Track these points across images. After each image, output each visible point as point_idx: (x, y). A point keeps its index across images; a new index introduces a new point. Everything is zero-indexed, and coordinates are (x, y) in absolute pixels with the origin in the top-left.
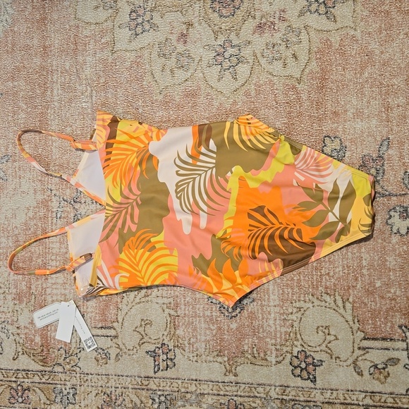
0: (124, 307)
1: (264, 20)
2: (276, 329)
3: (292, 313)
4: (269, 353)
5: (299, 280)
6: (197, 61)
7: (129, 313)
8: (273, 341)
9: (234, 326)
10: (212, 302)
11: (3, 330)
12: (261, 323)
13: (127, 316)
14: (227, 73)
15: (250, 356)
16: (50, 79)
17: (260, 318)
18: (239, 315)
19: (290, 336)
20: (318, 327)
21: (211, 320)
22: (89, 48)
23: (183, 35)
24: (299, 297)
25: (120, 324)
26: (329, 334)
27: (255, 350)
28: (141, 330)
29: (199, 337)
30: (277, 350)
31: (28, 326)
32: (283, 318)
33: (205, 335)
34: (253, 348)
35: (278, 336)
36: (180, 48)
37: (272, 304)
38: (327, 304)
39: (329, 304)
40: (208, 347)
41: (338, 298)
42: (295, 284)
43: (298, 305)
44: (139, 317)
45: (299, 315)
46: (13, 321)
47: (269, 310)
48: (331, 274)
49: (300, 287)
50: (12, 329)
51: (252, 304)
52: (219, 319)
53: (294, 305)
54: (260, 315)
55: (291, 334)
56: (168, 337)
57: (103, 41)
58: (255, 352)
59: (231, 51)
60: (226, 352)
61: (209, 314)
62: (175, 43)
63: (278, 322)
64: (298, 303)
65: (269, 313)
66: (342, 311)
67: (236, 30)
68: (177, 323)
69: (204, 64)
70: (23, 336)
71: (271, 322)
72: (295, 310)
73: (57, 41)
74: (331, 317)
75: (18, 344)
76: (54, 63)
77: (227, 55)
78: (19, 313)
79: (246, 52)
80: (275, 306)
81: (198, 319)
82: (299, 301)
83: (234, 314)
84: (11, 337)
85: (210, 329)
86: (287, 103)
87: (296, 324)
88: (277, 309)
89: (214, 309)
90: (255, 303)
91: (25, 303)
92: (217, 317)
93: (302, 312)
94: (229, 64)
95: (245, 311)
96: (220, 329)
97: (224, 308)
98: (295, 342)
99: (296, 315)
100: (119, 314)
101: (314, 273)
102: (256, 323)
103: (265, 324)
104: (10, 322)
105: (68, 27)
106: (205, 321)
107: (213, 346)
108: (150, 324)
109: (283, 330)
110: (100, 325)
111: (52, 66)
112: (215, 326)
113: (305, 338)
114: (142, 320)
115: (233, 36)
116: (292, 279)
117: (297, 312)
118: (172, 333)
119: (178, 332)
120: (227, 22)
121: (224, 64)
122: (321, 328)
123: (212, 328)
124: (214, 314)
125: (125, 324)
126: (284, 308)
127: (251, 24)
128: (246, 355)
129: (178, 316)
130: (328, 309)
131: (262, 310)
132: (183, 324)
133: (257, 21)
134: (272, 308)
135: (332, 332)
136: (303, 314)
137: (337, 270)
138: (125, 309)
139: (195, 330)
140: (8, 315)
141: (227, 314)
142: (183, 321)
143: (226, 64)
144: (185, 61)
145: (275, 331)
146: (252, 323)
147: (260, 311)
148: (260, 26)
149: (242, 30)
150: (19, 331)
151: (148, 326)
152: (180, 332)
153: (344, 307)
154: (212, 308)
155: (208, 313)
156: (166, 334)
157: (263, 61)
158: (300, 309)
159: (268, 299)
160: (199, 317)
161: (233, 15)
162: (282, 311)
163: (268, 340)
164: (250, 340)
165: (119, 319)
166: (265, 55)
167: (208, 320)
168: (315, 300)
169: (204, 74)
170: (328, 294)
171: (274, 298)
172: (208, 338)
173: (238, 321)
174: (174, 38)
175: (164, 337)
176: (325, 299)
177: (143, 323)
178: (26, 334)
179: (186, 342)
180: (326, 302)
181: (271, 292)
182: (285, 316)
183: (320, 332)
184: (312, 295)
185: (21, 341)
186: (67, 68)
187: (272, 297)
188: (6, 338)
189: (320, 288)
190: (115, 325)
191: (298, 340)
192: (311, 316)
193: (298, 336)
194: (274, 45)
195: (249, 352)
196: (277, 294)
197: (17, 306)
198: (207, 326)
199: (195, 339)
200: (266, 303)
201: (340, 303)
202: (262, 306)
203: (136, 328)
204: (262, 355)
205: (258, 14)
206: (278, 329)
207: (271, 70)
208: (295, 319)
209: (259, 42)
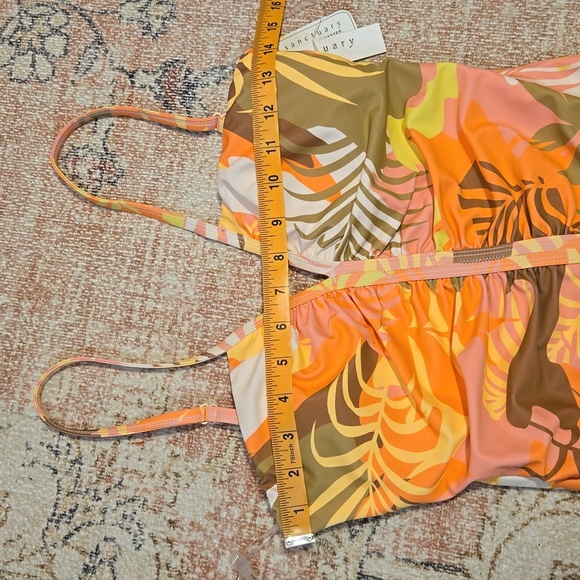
0: (504, 516)
7: (518, 537)
11: (127, 523)
13: (510, 544)
25: (486, 564)
31: (204, 523)
46: (160, 500)
50: (155, 524)
70: (183, 550)
75: (164, 571)
78: (182, 483)
84: (148, 546)
91: (204, 456)
100: (487, 536)
104: (150, 504)
110: (424, 557)
114: (557, 563)
125: (503, 567)
138: (506, 525)
140: (149, 483)
150: (173, 533)
165: (484, 549)
178: (193, 544)
185: (175, 563)
188: (132, 548)
190: (470, 563)
197: (181, 462)
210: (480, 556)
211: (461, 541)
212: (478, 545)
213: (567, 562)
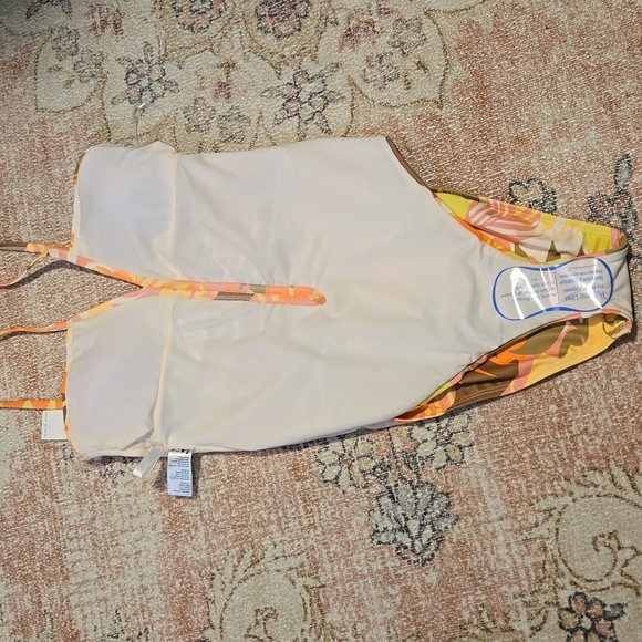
0: (219, 594)
1: (353, 23)
2: (515, 563)
3: (536, 525)
4: (512, 614)
5: (534, 457)
6: (254, 122)
7: (230, 604)
8: (516, 589)
9: (432, 578)
10: (379, 543)
12: (482, 558)
13: (227, 611)
14: (310, 125)
15: (477, 631)
16: (12, 221)
17: (479, 549)
18: (436, 554)
19: (544, 570)
20: (596, 538)
21: (387, 577)
22: (69, 151)
23: (222, 86)
24: (543, 489)
25: (218, 630)
26: (619, 548)
27: (484, 615)
28: (258, 631)
29: (371, 618)
30: (527, 604)
32: (521, 538)
33: (383, 609)
34: (481, 612)
35: (523, 575)
36: (222, 107)
37: (493, 516)
38: (600, 489)
39: (604, 488)
40: (393, 633)
41: (617, 472)
42: (528, 466)
43: (543, 505)
44: (251, 607)
45: (551, 524)
47: (491, 530)
48: (592, 429)
49: (537, 469)
51: (456, 527)
52: (401, 572)
53: (536, 506)
54: (477, 544)
55: (547, 566)
56: (313, 634)
57: (89, 133)
58: (487, 620)
59: (308, 88)
60: (430, 634)
61: (380, 567)
62: (212, 103)
63: (515, 548)
64: (542, 502)
65: (494, 536)
66: (631, 495)
67: (310, 51)
68: (323, 600)
69: (268, 122)
71: (502, 551)
72: (541, 517)
73: (13, 156)
74: (614, 513)
76: (15, 192)
77: (304, 96)
79: (337, 83)
80: (501, 519)
81: (361, 581)
82: (544, 496)
83: (427, 554)
85: (387, 595)
86: (428, 146)
87: (550, 544)
88: (507, 524)
89: (387, 555)
90: (462, 524)
92: (396, 568)
93: (556, 516)
94: (311, 110)
95: (447, 543)
96: (406, 590)
97: (406, 548)
98: (558, 580)
99: (547, 525)
100: (212, 611)
101: (559, 436)
102: (473, 561)
103: (493, 558)
105: (26, 127)
106: (375, 583)
107: (403, 629)
108: (274, 614)
109: (529, 561)
111: (11, 198)
112: (397, 587)
113: (577, 566)
114: (257, 611)
115: (307, 63)
116: (521, 459)
117: (546, 519)
118: (319, 622)
119: (329, 618)
120: (292, 43)
121: (302, 112)
122: (600, 539)
123: (392, 592)
124: (388, 564)
125: (227, 628)
126: (520, 518)
127: (333, 35)
128: (471, 631)
129: (323, 586)
130: (604, 499)
131: (479, 532)
132: (336, 599)
133: (343, 27)
134: (496, 524)
135: (626, 543)
136: (558, 521)
137: (601, 419)
138: (220, 597)
139: (360, 604)
141: (413, 558)
142: (335, 593)
143: (307, 112)
144: (234, 127)
145: (515, 567)
146: (466, 563)
147: (475, 537)
148: (349, 34)
149: (320, 50)
151: (271, 620)
152: (333, 617)
153: (634, 486)
154: (382, 553)
155: (378, 566)
156: (307, 627)
157: (368, 89)
158: (549, 511)
159: (485, 508)
160: (363, 577)
161: (299, 30)
162: (517, 526)
163: (504, 588)
164: (471, 597)
166: (369, 77)
167: (381, 579)
168: (574, 488)
169: (271, 138)
170: (595, 469)
171: (495, 504)
172: (389, 614)
173: (438, 566)
174: (207, 94)
175: (306, 635)
176: (593, 479)
177: (259, 617)
179: (349, 635)
180: (596, 486)
181: (486, 494)
182: (525, 533)
183: (601, 548)
184: (566, 479)
186: (38, 194)
187: (491, 503)
189: (577, 463)
190: (208, 633)
191: (563, 575)
192: (575, 521)
193: (562, 566)
194: (381, 58)
195: (475, 622)
196: (498, 495)
198: (382, 592)
199: (365, 624)
200: (482, 518)
201: (623, 480)
202: (476, 525)
203: (249, 629)
204: (501, 622)
205: (341, 16)
206: (519, 561)
207: (386, 100)
208: (546, 534)
209: (354, 60)
210: (212, 627)
211: (199, 622)
212: (209, 620)
213: (262, 608)
